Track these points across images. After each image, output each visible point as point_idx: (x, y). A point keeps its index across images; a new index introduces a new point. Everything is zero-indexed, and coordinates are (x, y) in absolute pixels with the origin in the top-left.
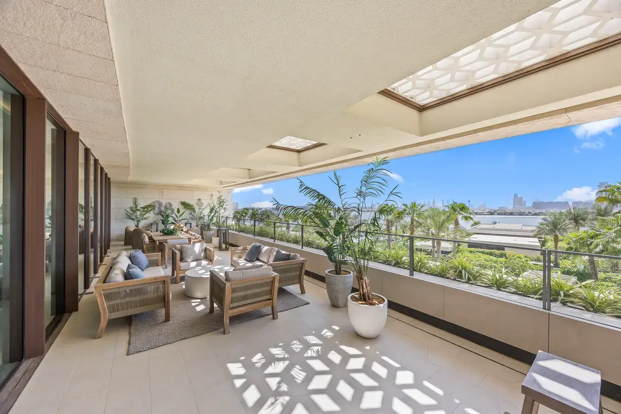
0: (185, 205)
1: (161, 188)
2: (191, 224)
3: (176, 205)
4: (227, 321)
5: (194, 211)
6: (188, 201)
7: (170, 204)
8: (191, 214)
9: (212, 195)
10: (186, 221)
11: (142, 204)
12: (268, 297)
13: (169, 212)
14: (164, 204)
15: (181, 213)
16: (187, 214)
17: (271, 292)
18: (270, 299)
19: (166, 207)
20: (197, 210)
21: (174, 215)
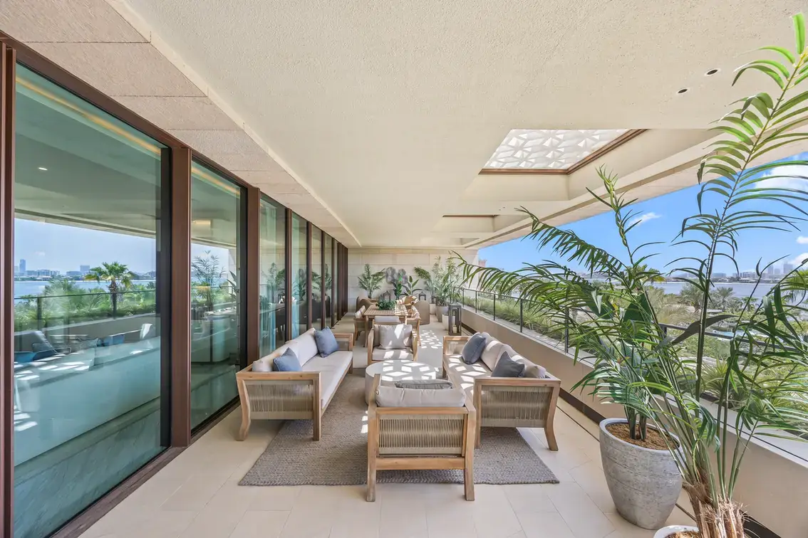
0: (420, 272)
1: (395, 251)
2: (425, 296)
3: (410, 273)
4: (372, 476)
5: (430, 280)
6: (423, 267)
7: (404, 272)
8: (425, 283)
9: (440, 258)
10: (419, 292)
11: (374, 271)
12: (455, 450)
13: (402, 280)
14: (397, 271)
15: (414, 281)
16: (421, 283)
17: (460, 441)
18: (460, 456)
19: (399, 274)
20: (432, 278)
21: (407, 285)
